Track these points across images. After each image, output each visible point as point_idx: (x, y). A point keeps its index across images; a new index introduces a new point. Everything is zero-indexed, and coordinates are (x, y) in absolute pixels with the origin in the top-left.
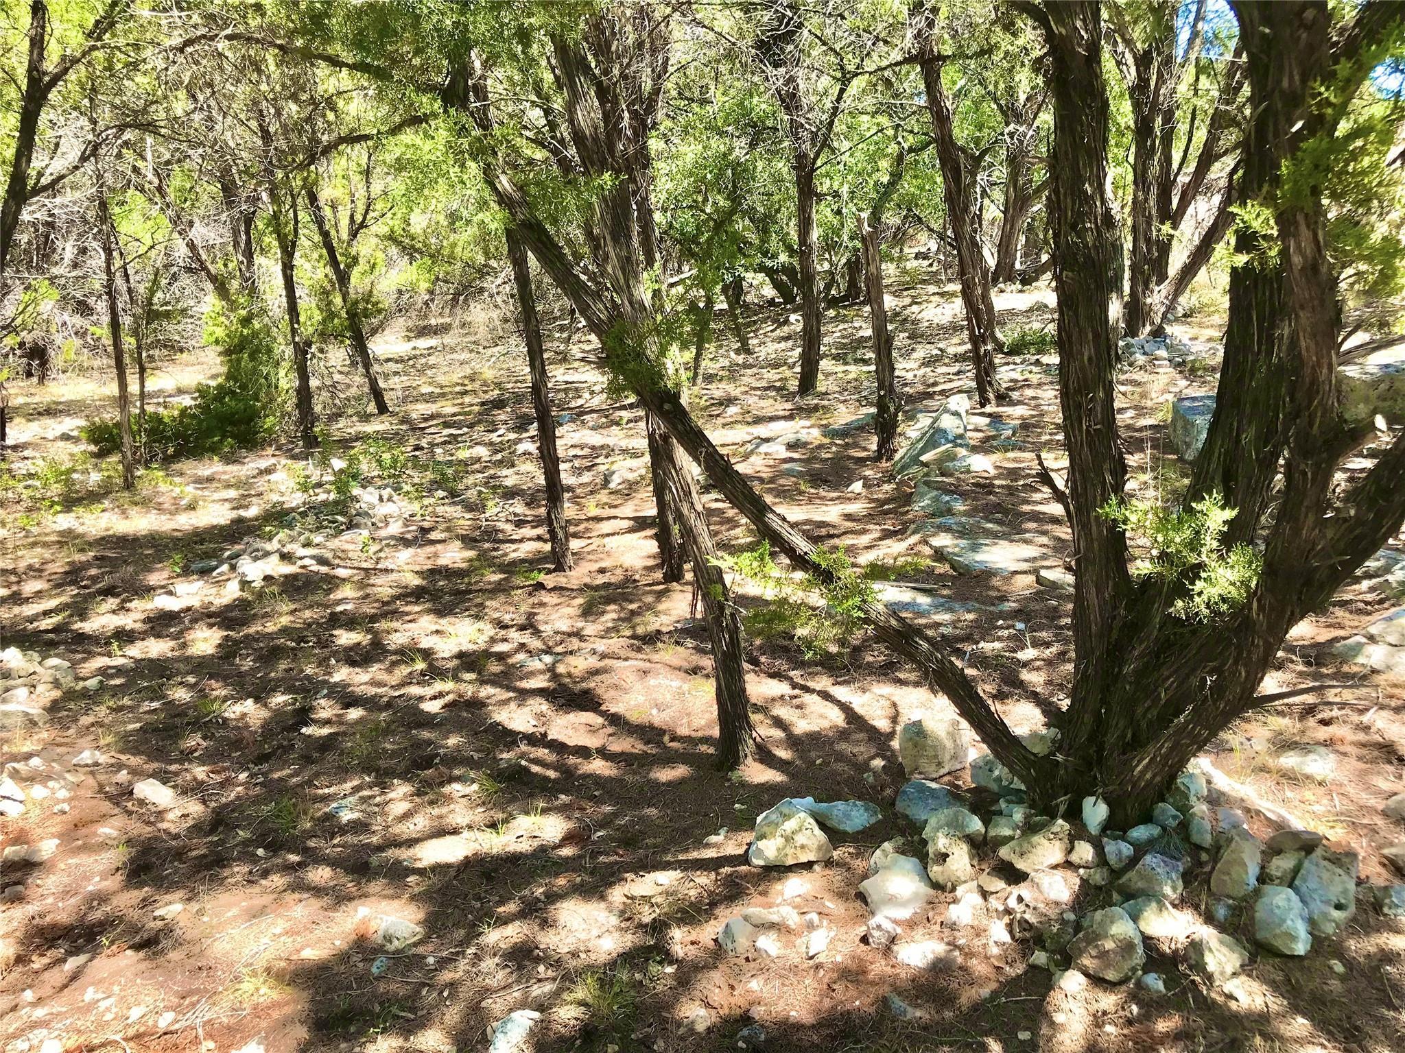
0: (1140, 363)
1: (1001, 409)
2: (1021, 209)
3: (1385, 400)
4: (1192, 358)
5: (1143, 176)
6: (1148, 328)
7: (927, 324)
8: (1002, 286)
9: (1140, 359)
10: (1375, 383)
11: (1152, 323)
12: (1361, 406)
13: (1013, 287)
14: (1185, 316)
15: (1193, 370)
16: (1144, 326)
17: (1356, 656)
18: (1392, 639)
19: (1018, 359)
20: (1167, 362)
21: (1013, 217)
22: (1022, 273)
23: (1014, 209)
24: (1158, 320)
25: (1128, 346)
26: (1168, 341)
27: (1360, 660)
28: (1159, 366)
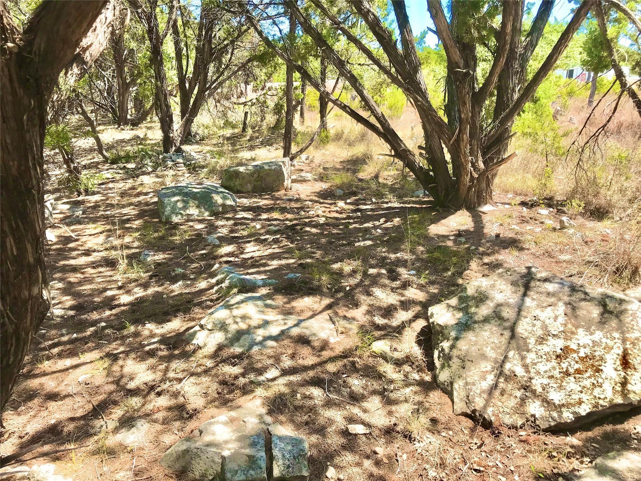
0: (169, 166)
1: (87, 197)
2: (126, 89)
3: (257, 181)
4: (193, 162)
5: (159, 74)
6: (174, 148)
7: (78, 148)
8: (122, 127)
9: (170, 163)
10: (252, 174)
11: (175, 146)
12: (249, 185)
13: (128, 127)
14: (200, 140)
15: (194, 168)
16: (172, 147)
17: (193, 339)
18: (209, 327)
19: (115, 166)
20: (183, 165)
21: (123, 93)
22: (132, 121)
23: (123, 89)
24: (178, 144)
25: (164, 158)
26: (184, 154)
27: (194, 342)
28: (179, 167)
